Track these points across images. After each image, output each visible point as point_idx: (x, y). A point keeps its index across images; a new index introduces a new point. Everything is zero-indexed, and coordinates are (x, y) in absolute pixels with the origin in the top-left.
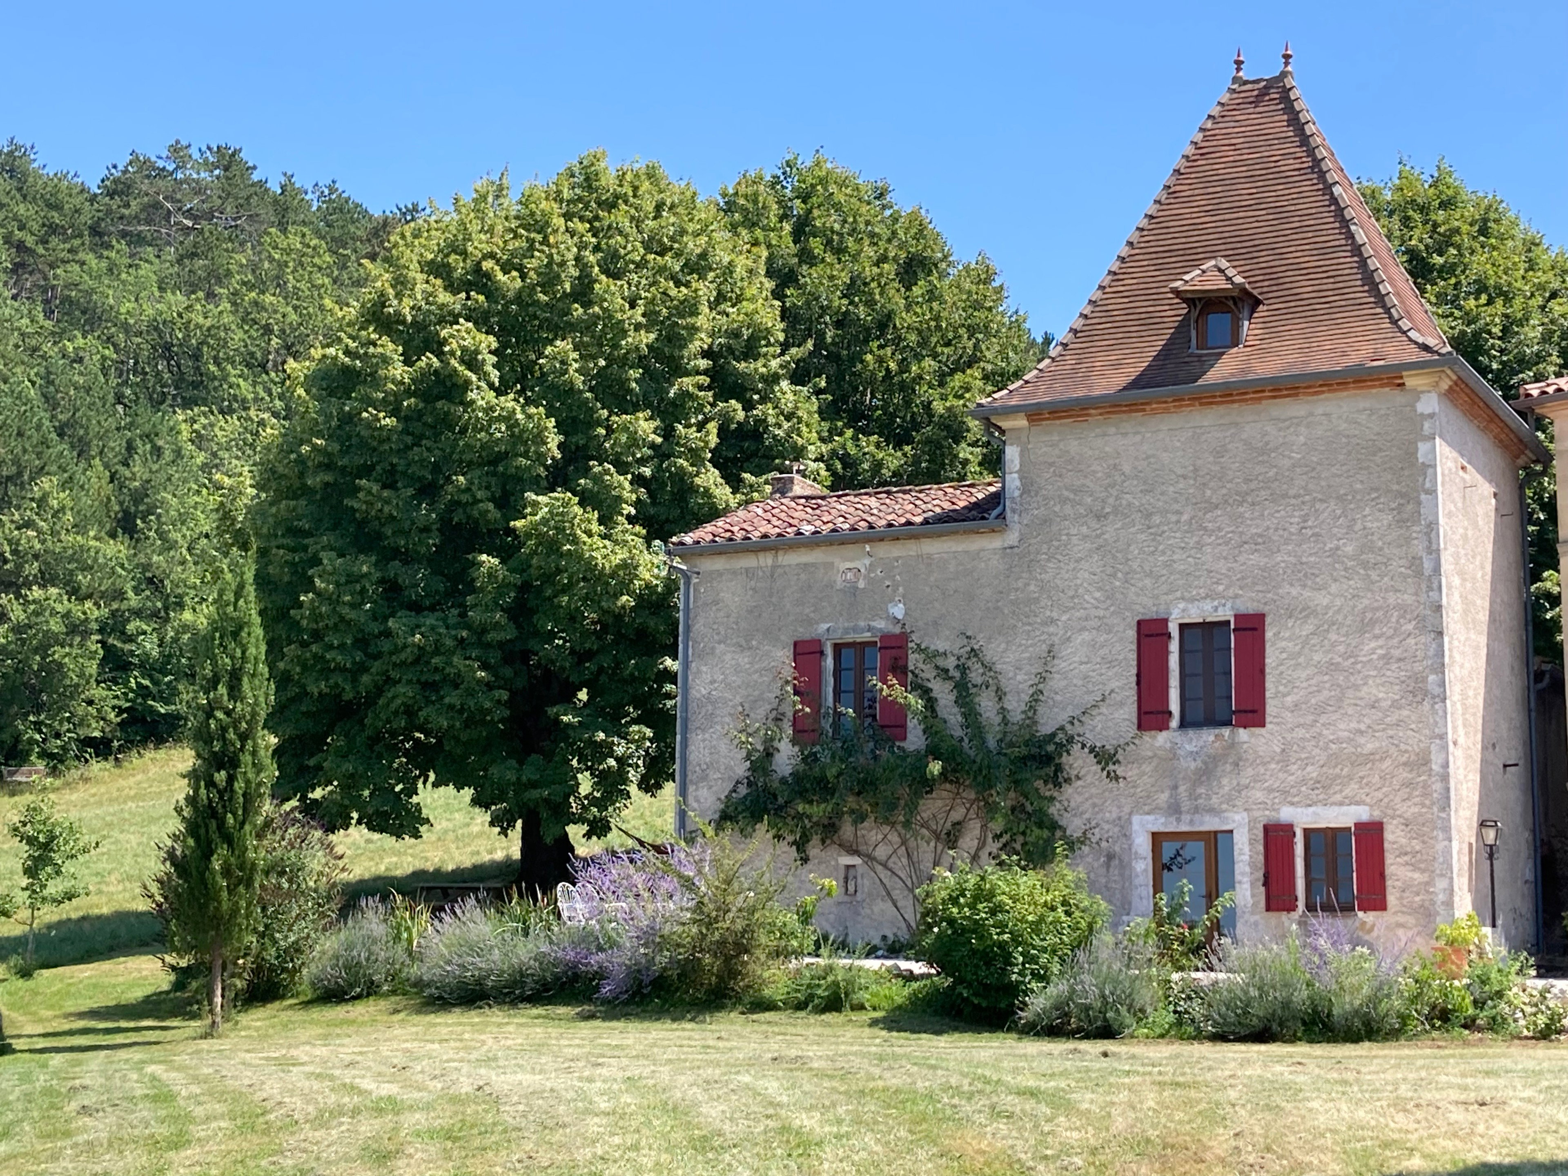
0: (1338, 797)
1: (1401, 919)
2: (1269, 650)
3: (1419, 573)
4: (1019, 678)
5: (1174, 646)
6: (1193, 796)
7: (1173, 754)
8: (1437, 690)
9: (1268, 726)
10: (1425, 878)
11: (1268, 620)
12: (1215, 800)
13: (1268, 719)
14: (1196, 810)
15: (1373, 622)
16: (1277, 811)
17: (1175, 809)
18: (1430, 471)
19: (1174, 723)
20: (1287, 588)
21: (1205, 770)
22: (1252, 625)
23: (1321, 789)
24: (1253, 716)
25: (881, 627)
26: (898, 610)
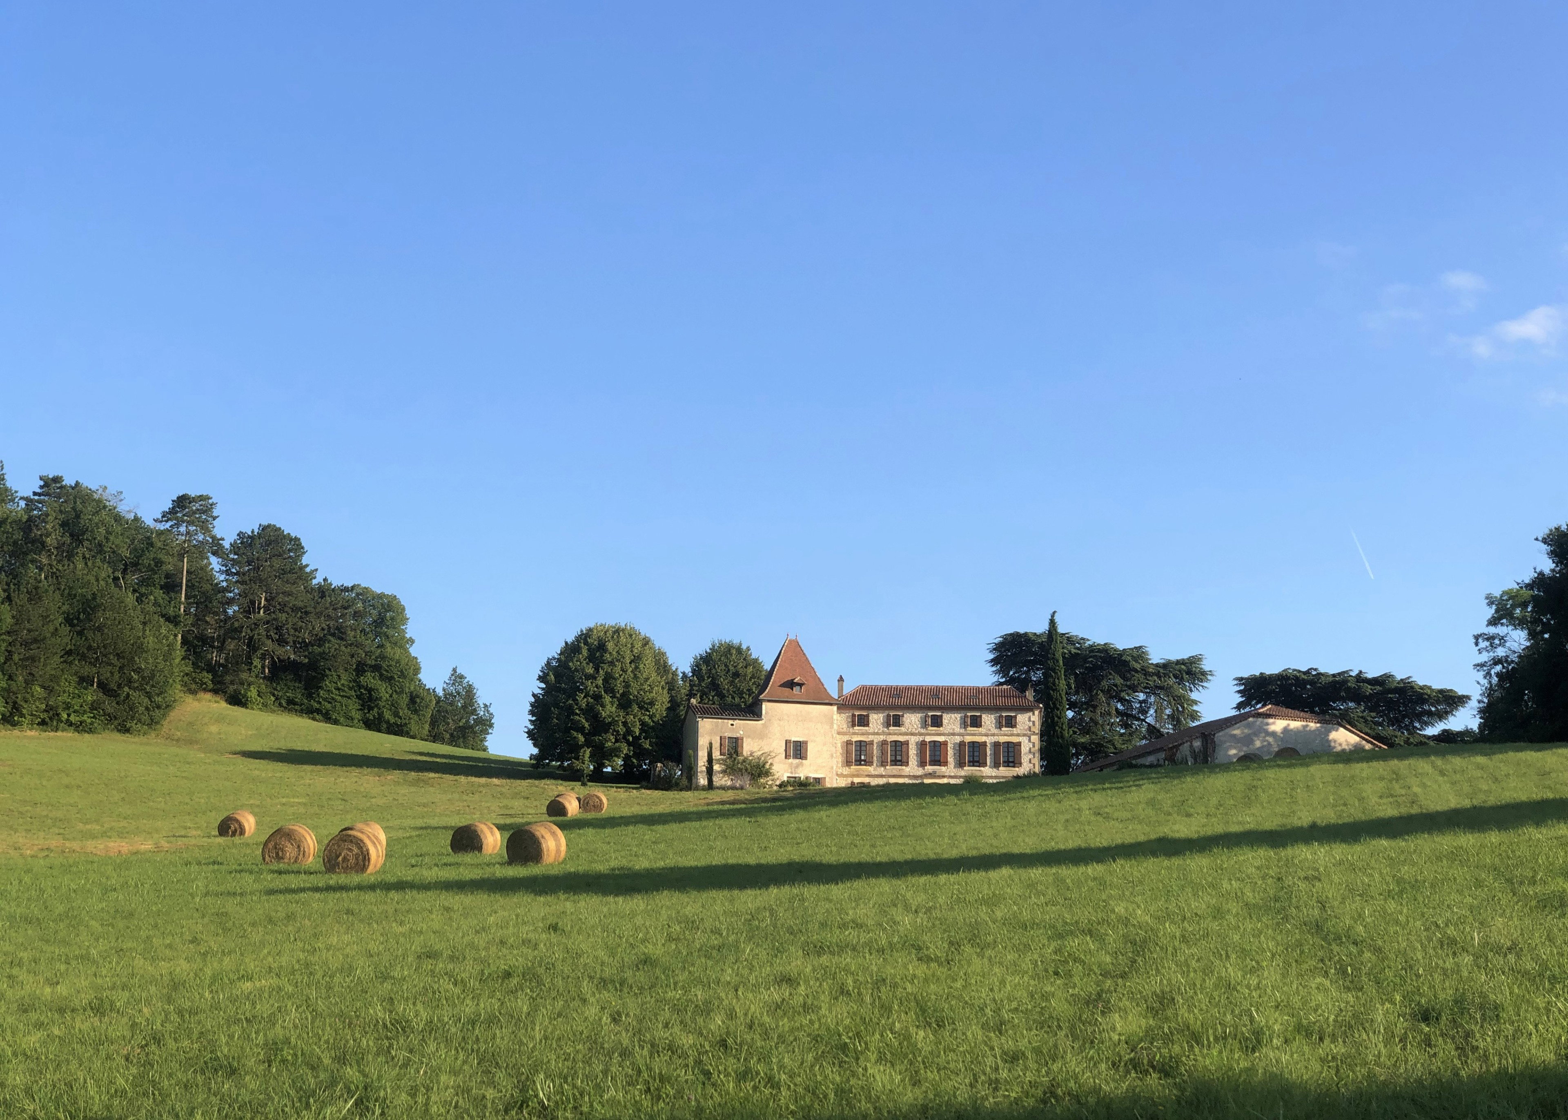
0: (819, 773)
2: (808, 748)
3: (833, 737)
4: (764, 747)
5: (792, 744)
6: (795, 770)
7: (792, 763)
8: (835, 757)
11: (808, 742)
12: (799, 772)
13: (808, 759)
14: (795, 773)
15: (825, 744)
16: (809, 774)
17: (792, 773)
19: (792, 758)
20: (811, 737)
21: (797, 766)
22: (806, 743)
23: (816, 771)
24: (806, 758)
25: (738, 735)
26: (741, 732)
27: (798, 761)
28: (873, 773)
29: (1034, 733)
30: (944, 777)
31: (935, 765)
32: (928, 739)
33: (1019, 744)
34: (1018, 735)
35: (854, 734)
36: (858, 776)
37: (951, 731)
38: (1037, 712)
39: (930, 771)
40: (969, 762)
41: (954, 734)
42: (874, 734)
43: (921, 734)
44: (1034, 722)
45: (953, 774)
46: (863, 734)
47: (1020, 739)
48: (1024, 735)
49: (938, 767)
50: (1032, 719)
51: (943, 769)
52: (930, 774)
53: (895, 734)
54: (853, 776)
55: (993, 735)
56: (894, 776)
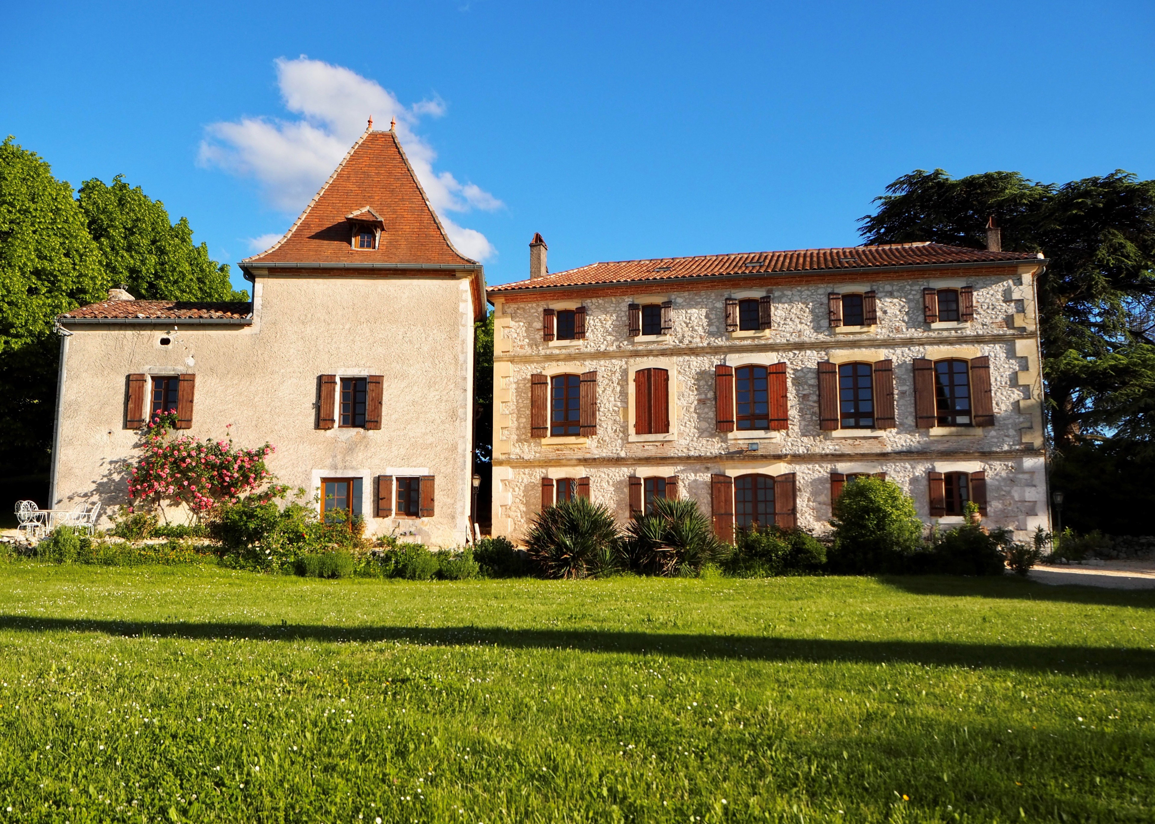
0: (414, 463)
1: (441, 520)
2: (385, 393)
3: (457, 363)
4: (256, 400)
5: (338, 388)
6: (344, 461)
7: (336, 440)
8: (462, 416)
9: (382, 429)
10: (452, 502)
11: (385, 379)
12: (354, 463)
13: (382, 426)
14: (345, 468)
15: (435, 383)
16: (385, 469)
17: (335, 467)
18: (464, 316)
19: (336, 425)
20: (394, 364)
21: (351, 448)
22: (377, 381)
23: (406, 459)
24: (375, 424)
25: (180, 369)
26: (191, 362)
27: (353, 432)
28: (597, 453)
29: (1023, 333)
30: (779, 457)
31: (753, 428)
32: (734, 361)
33: (983, 363)
34: (978, 340)
35: (550, 358)
36: (558, 463)
37: (794, 339)
38: (1027, 278)
39: (742, 444)
40: (844, 416)
41: (801, 346)
42: (599, 355)
43: (715, 350)
44: (1020, 302)
45: (801, 450)
46: (570, 358)
47: (986, 350)
48: (996, 339)
49: (761, 433)
50: (1016, 296)
51: (777, 436)
52: (740, 452)
53: (649, 353)
54: (547, 463)
55: (909, 342)
56: (648, 461)
